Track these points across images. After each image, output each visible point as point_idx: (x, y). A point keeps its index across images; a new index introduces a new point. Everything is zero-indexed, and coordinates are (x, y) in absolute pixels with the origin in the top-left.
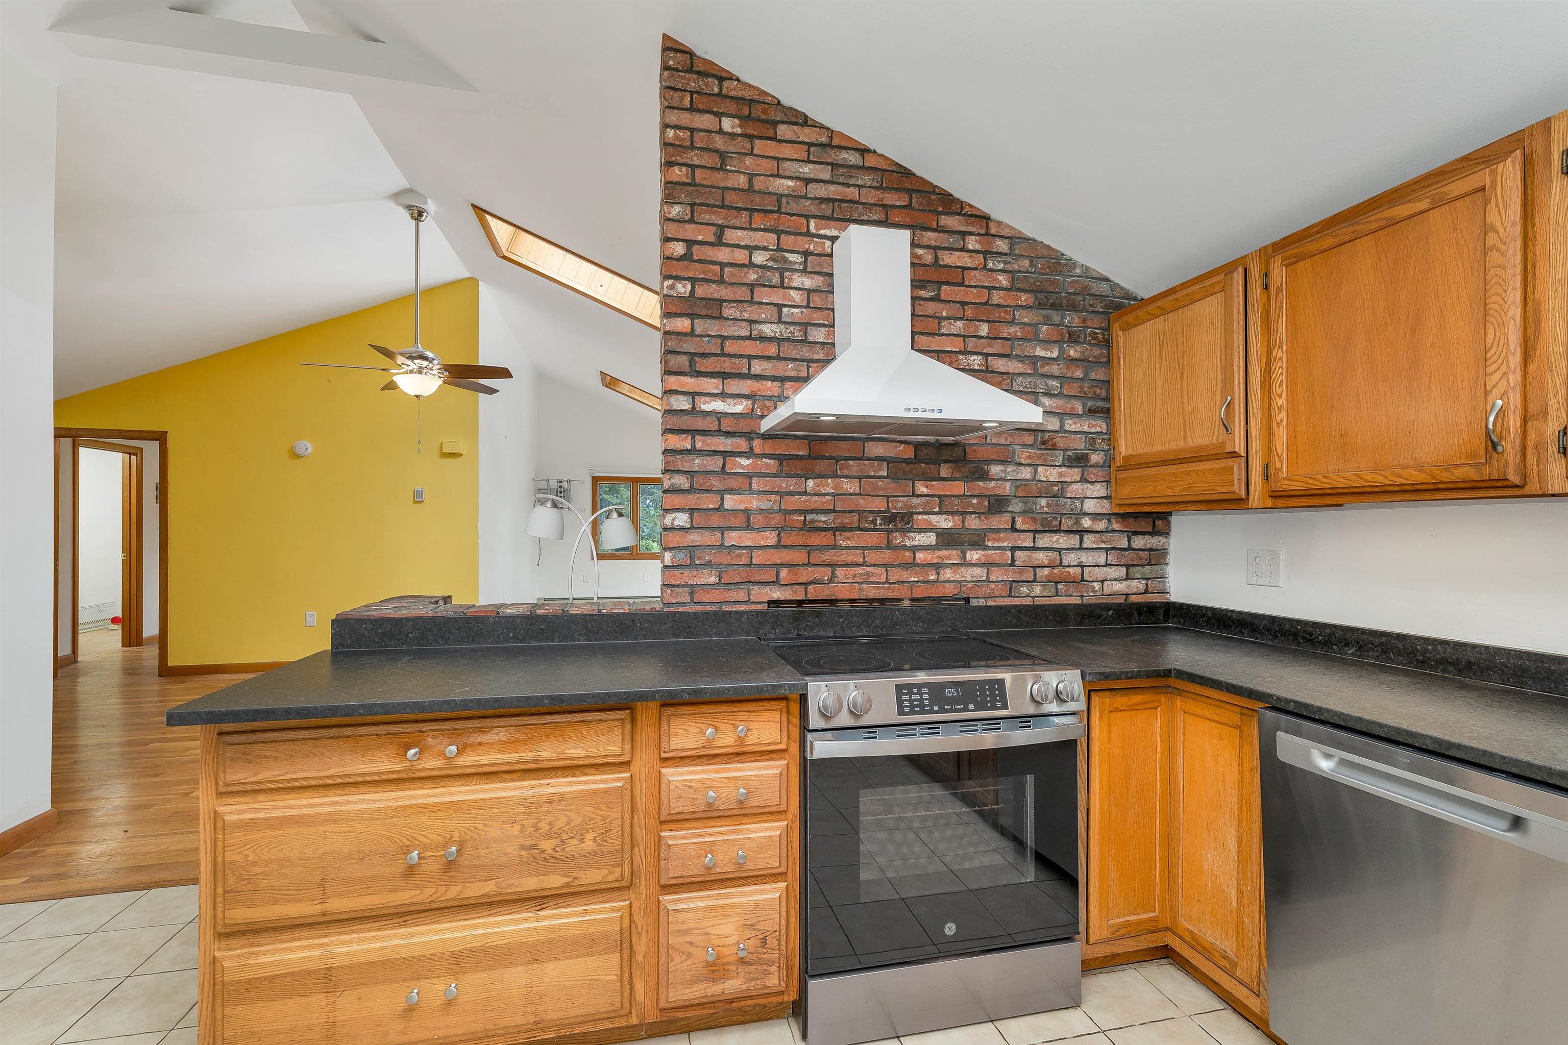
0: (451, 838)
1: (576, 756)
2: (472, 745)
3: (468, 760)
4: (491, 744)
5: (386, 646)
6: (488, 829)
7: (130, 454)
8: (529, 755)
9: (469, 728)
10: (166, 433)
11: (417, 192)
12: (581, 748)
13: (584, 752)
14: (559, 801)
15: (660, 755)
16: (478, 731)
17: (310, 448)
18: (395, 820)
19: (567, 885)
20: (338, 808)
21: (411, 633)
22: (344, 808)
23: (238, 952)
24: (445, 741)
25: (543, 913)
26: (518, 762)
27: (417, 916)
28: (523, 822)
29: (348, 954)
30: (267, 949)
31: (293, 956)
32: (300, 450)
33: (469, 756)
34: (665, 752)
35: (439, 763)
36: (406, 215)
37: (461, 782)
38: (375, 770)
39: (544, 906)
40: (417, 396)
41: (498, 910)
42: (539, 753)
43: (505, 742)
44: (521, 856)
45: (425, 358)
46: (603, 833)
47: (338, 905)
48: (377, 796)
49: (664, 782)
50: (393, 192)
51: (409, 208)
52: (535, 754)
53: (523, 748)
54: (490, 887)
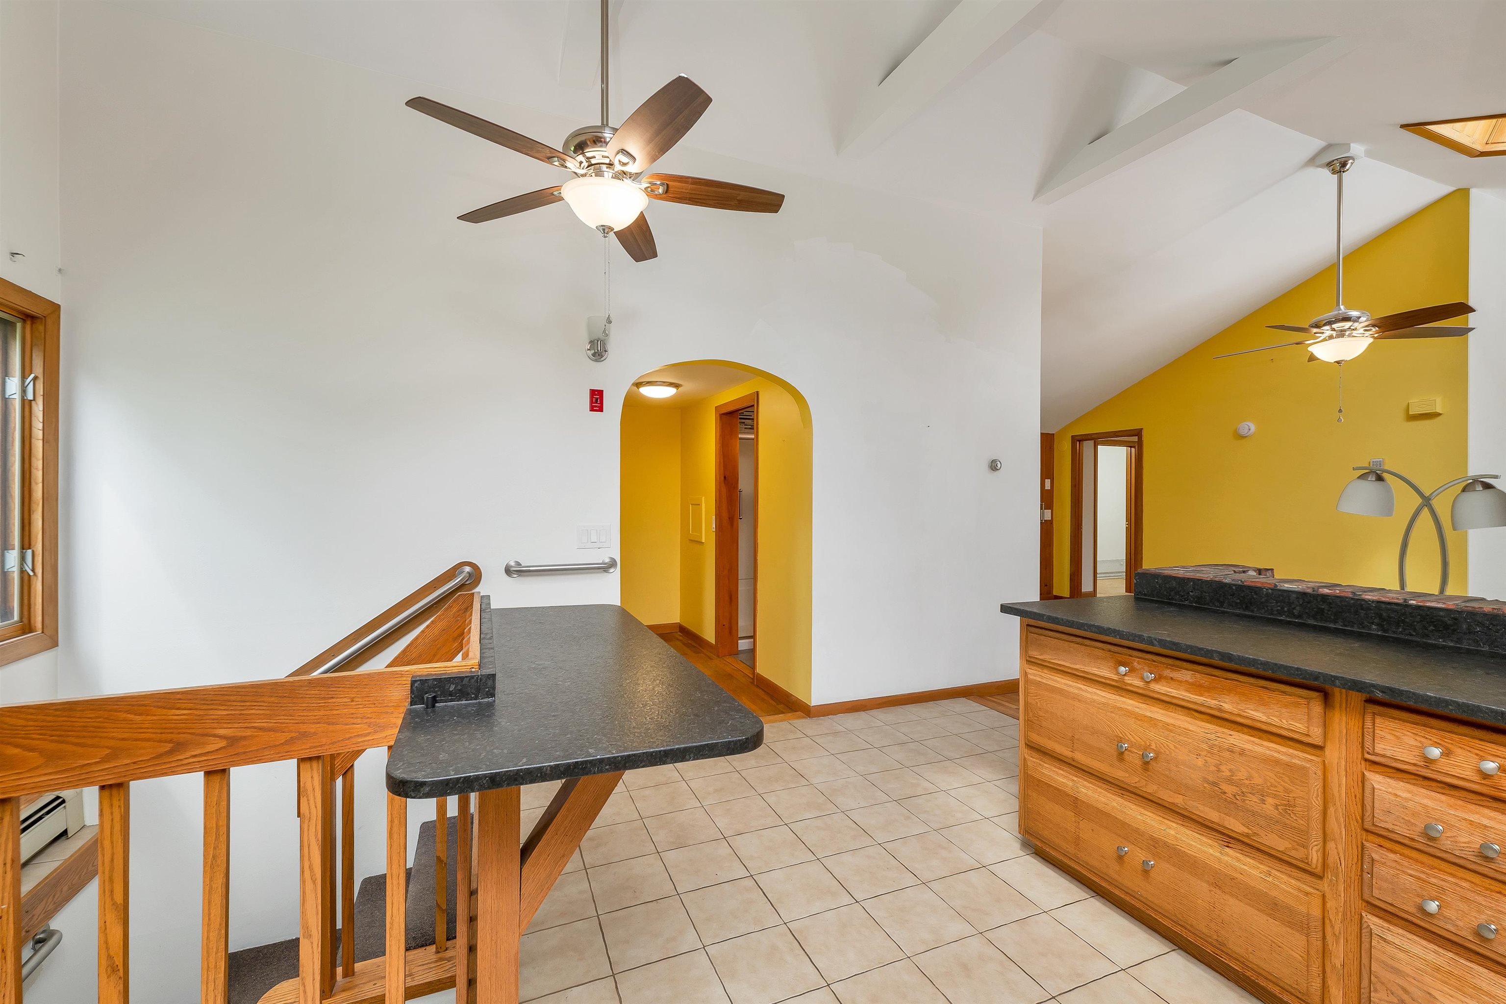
0: (1150, 745)
1: (1257, 718)
2: (1166, 678)
3: (1161, 688)
4: (1181, 682)
5: (1172, 599)
6: (1177, 751)
7: (1131, 447)
8: (1213, 703)
9: (1164, 663)
10: (1141, 429)
11: (1338, 144)
12: (1263, 713)
13: (1265, 718)
14: (1240, 754)
15: (1363, 755)
16: (1170, 668)
17: (1253, 428)
18: (1113, 714)
19: (1247, 836)
20: (1081, 692)
21: (1192, 592)
22: (1084, 694)
23: (1034, 760)
24: (1146, 668)
25: (1227, 850)
26: (1202, 705)
27: (1130, 795)
28: (1206, 758)
29: (1086, 795)
30: (1047, 766)
31: (1059, 778)
32: (1244, 432)
33: (1163, 686)
34: (1368, 753)
35: (1140, 684)
36: (1326, 172)
37: (1160, 706)
38: (1101, 674)
39: (1230, 845)
40: (1338, 362)
41: (1189, 825)
42: (1222, 704)
43: (1192, 684)
44: (1205, 788)
45: (1347, 319)
46: (1285, 805)
47: (1080, 757)
48: (1103, 694)
49: (1367, 784)
50: (1308, 159)
51: (1329, 164)
52: (1217, 703)
53: (1207, 694)
54: (1178, 800)
